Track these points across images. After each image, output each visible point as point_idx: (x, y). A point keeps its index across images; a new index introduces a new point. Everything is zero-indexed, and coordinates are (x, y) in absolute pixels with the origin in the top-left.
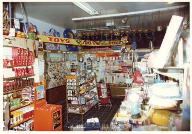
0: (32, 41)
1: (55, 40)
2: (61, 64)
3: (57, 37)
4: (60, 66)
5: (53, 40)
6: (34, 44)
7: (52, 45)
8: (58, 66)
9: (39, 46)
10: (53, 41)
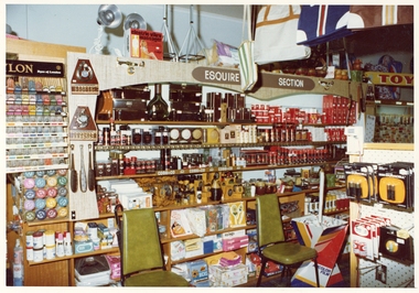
0: (358, 84)
1: (393, 79)
2: (401, 129)
3: (396, 74)
4: (397, 133)
5: (388, 79)
6: (360, 88)
7: (385, 88)
8: (394, 133)
9: (369, 92)
10: (389, 81)
